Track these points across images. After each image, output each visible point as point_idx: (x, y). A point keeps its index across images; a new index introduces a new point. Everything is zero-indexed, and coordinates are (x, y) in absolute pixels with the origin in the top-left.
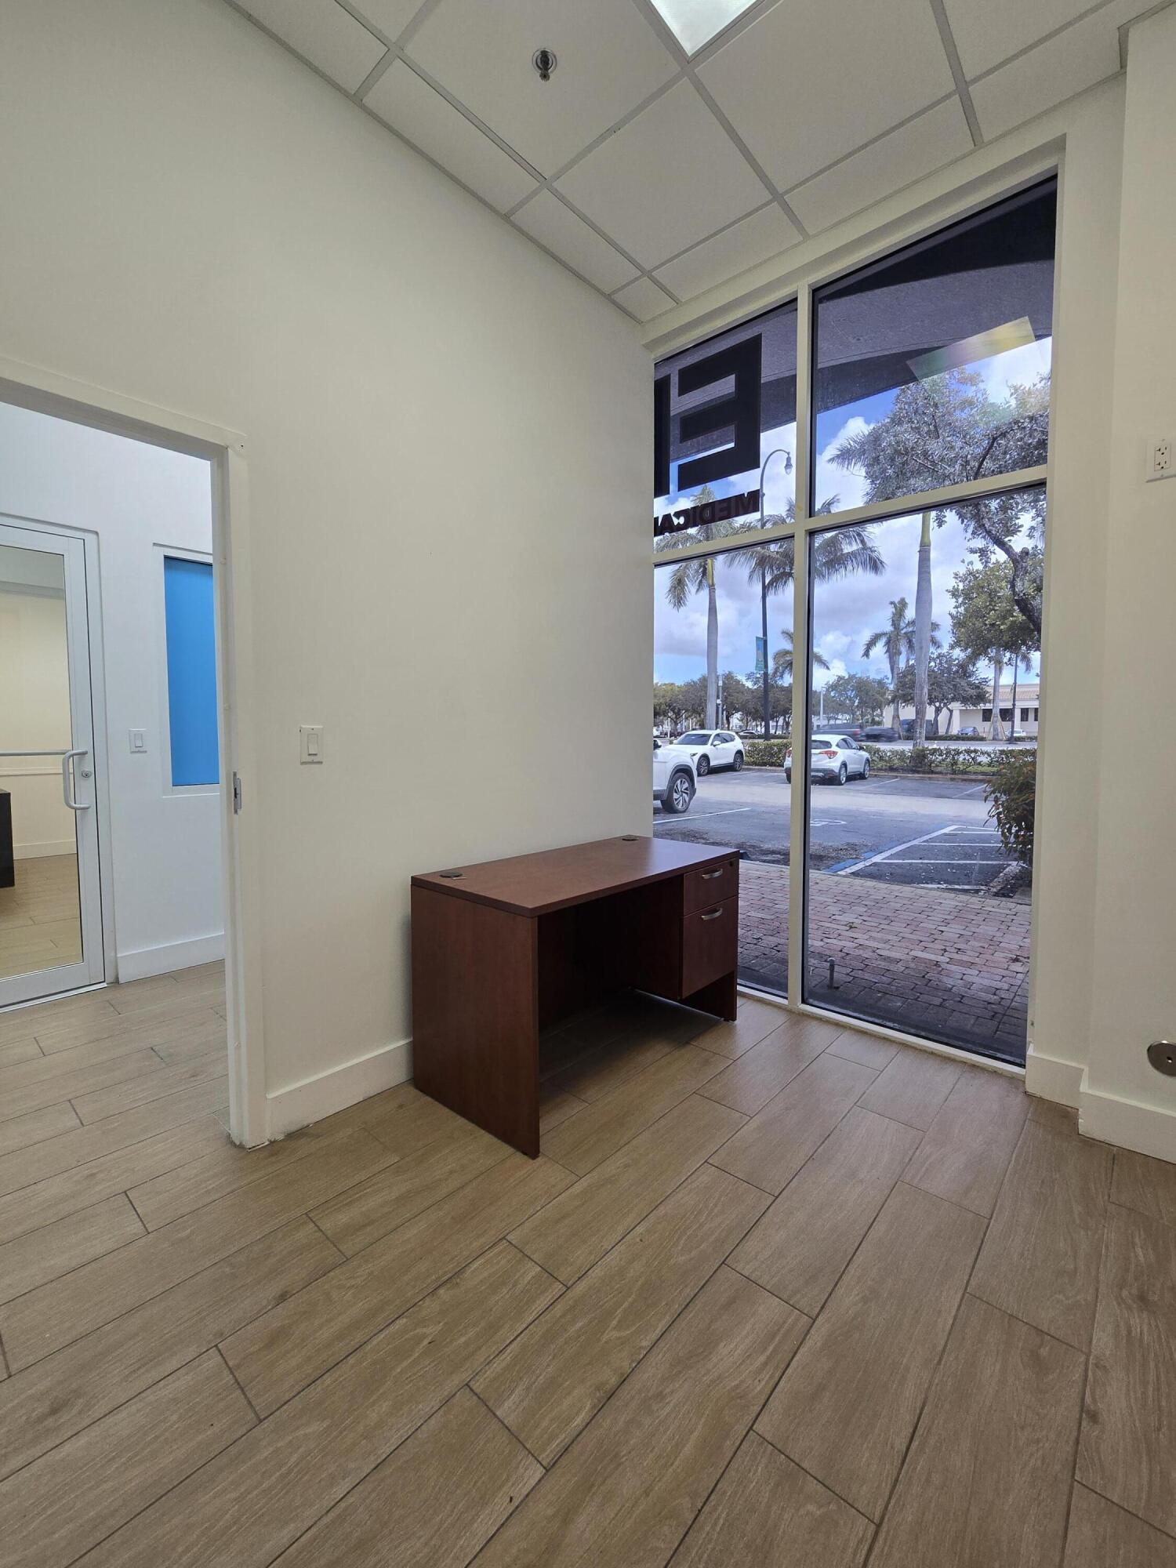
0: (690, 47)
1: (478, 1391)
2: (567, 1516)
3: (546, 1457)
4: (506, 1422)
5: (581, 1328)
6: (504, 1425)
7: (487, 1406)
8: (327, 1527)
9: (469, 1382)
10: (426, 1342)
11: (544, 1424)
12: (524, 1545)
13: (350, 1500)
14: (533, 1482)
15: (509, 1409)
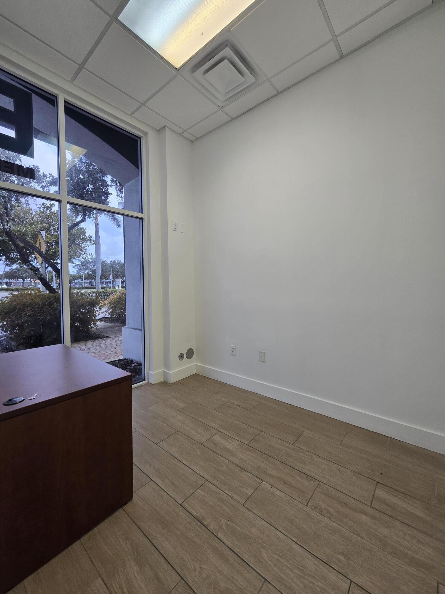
0: (120, 18)
1: (245, 501)
2: (272, 476)
3: (260, 481)
4: (253, 492)
5: (222, 476)
6: (254, 492)
7: (249, 498)
8: (291, 534)
9: (242, 504)
10: (228, 523)
11: (252, 482)
12: (280, 484)
13: (281, 530)
14: (266, 484)
15: (249, 492)
